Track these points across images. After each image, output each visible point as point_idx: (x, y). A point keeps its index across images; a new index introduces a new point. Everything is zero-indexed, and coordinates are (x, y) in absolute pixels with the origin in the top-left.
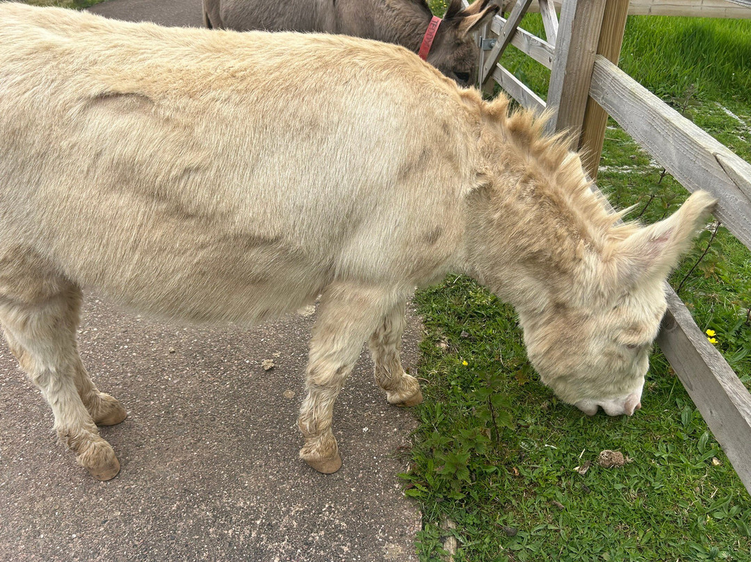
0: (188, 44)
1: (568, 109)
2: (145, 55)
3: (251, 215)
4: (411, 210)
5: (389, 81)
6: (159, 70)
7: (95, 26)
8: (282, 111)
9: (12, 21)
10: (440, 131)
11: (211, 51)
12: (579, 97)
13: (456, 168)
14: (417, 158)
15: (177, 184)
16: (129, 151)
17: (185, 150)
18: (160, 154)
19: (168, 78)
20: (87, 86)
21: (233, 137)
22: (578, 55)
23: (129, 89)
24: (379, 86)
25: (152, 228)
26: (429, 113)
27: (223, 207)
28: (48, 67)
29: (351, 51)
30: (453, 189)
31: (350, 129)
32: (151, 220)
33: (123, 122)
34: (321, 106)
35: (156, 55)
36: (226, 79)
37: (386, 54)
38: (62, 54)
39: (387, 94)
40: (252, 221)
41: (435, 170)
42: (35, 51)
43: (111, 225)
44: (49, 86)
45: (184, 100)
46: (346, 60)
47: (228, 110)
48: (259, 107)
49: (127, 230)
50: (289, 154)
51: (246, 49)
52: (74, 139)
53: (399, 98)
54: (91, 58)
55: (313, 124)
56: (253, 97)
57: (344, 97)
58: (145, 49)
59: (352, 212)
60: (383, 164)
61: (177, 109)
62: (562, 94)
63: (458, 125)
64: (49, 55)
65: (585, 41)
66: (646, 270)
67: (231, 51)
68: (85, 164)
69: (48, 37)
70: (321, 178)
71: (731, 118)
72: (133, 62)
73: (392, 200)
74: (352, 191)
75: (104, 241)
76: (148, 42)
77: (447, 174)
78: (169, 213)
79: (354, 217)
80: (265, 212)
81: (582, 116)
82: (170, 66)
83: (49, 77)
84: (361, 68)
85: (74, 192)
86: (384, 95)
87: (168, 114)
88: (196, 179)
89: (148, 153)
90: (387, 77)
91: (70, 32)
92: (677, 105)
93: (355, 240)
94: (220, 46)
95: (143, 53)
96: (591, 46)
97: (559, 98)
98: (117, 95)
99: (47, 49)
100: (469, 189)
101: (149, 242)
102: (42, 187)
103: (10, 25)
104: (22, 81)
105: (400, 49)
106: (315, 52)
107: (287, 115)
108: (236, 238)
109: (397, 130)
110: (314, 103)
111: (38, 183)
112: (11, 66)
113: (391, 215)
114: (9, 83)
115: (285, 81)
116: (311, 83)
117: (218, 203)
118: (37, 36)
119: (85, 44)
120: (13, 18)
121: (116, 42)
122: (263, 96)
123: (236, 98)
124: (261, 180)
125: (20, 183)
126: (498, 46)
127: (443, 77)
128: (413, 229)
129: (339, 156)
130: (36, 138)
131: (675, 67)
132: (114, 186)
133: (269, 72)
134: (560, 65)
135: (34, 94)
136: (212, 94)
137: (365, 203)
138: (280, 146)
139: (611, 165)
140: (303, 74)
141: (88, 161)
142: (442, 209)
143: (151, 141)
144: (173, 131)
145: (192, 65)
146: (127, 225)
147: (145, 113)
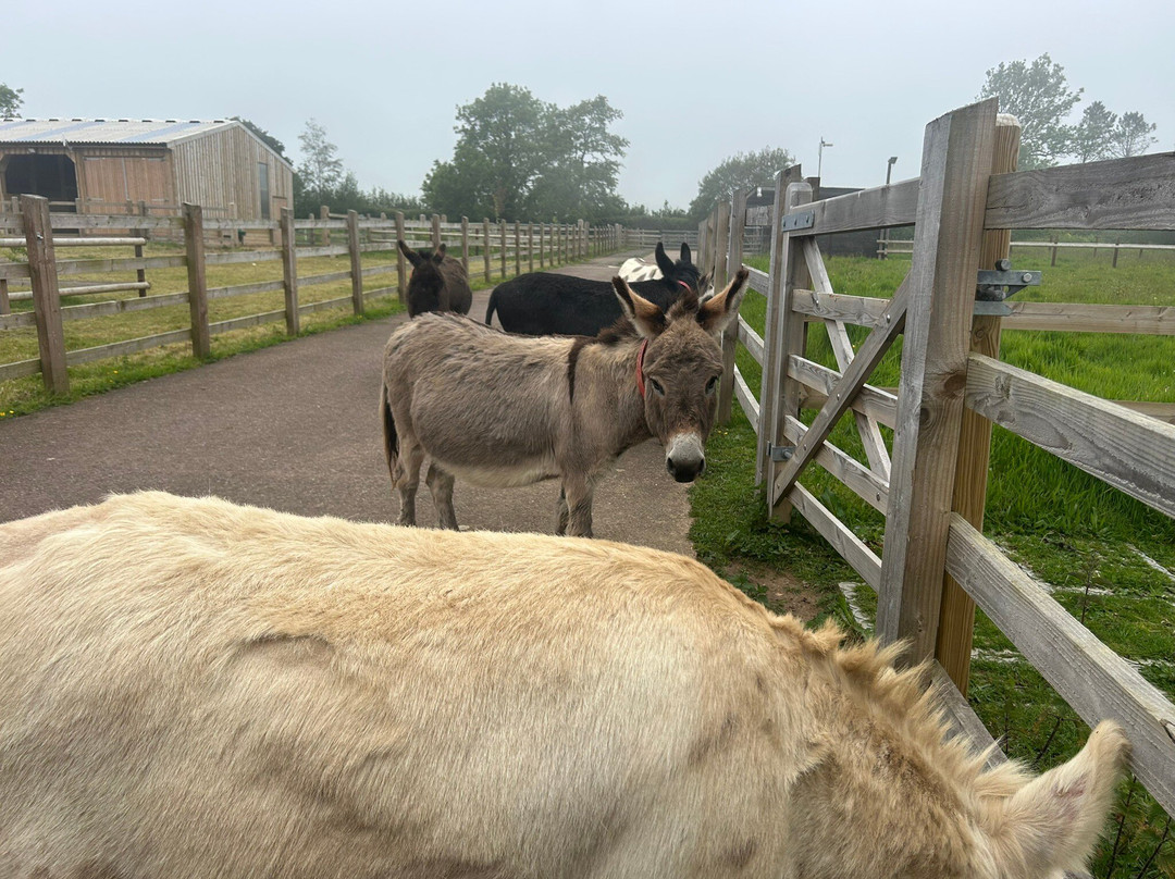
0: (390, 555)
1: (916, 589)
2: (330, 573)
3: (458, 828)
4: (708, 814)
5: (673, 614)
6: (348, 596)
7: (263, 530)
8: (517, 661)
9: (150, 528)
10: (751, 688)
11: (421, 565)
12: (931, 572)
13: (776, 744)
14: (717, 731)
15: (353, 779)
16: (290, 724)
17: (371, 725)
18: (334, 732)
19: (358, 610)
20: (243, 624)
21: (443, 703)
22: (923, 516)
23: (302, 630)
24: (660, 621)
25: (305, 846)
26: (736, 662)
27: (417, 815)
28: (192, 596)
29: (621, 568)
30: (775, 778)
31: (616, 687)
32: (305, 834)
33: (286, 680)
34: (575, 651)
35: (344, 573)
36: (441, 611)
37: (669, 572)
38: (216, 575)
39: (672, 634)
40: (460, 836)
41: (745, 749)
42: (178, 573)
43: (242, 840)
44: (189, 626)
45: (379, 646)
46: (613, 581)
47: (438, 661)
48: (486, 655)
49: (265, 850)
50: (524, 726)
51: (471, 562)
52: (210, 706)
53: (690, 641)
54: (254, 581)
55: (562, 680)
56: (478, 639)
57: (608, 639)
58: (332, 563)
59: (613, 814)
60: (666, 740)
61: (367, 661)
62: (906, 567)
63: (776, 679)
64: (196, 579)
65: (933, 498)
66: (1062, 842)
67: (451, 566)
68: (220, 741)
69: (197, 549)
70: (569, 764)
71: (1156, 571)
72: (311, 585)
73: (679, 797)
74: (616, 783)
75: (227, 866)
76: (336, 552)
77: (764, 755)
78: (335, 823)
79: (616, 823)
80: (480, 821)
81: (938, 599)
82: (362, 590)
83: (191, 613)
84: (635, 594)
85: (197, 788)
86: (668, 634)
87: (354, 668)
88: (382, 770)
89: (317, 729)
90: (672, 607)
91: (229, 542)
92: (1069, 548)
93: (615, 857)
94: (435, 558)
95: (327, 570)
96: (942, 504)
97: (902, 573)
98: (284, 638)
99: (195, 569)
100: (795, 774)
101: (296, 871)
102: (149, 779)
103: (146, 534)
104: (152, 620)
105: (686, 563)
106: (569, 568)
107: (524, 667)
108: (431, 863)
109: (688, 688)
110: (565, 648)
111: (144, 773)
112: (140, 599)
113: (677, 819)
114: (132, 624)
115: (525, 613)
116: (561, 617)
117: (411, 808)
118: (182, 551)
119: (247, 559)
120: (149, 522)
121: (291, 554)
122: (492, 639)
123: (452, 641)
124: (479, 770)
125: (118, 771)
126: (796, 460)
127: (748, 601)
128: (709, 844)
129: (597, 730)
130: (157, 707)
131: (1057, 490)
132: (258, 778)
133: (503, 600)
134: (899, 524)
135: (166, 640)
136: (420, 635)
137: (634, 801)
138: (511, 714)
139: (984, 648)
140: (549, 604)
141: (225, 739)
142: (756, 811)
143: (323, 711)
144: (357, 695)
145: (395, 587)
146: (266, 841)
147: (319, 664)
